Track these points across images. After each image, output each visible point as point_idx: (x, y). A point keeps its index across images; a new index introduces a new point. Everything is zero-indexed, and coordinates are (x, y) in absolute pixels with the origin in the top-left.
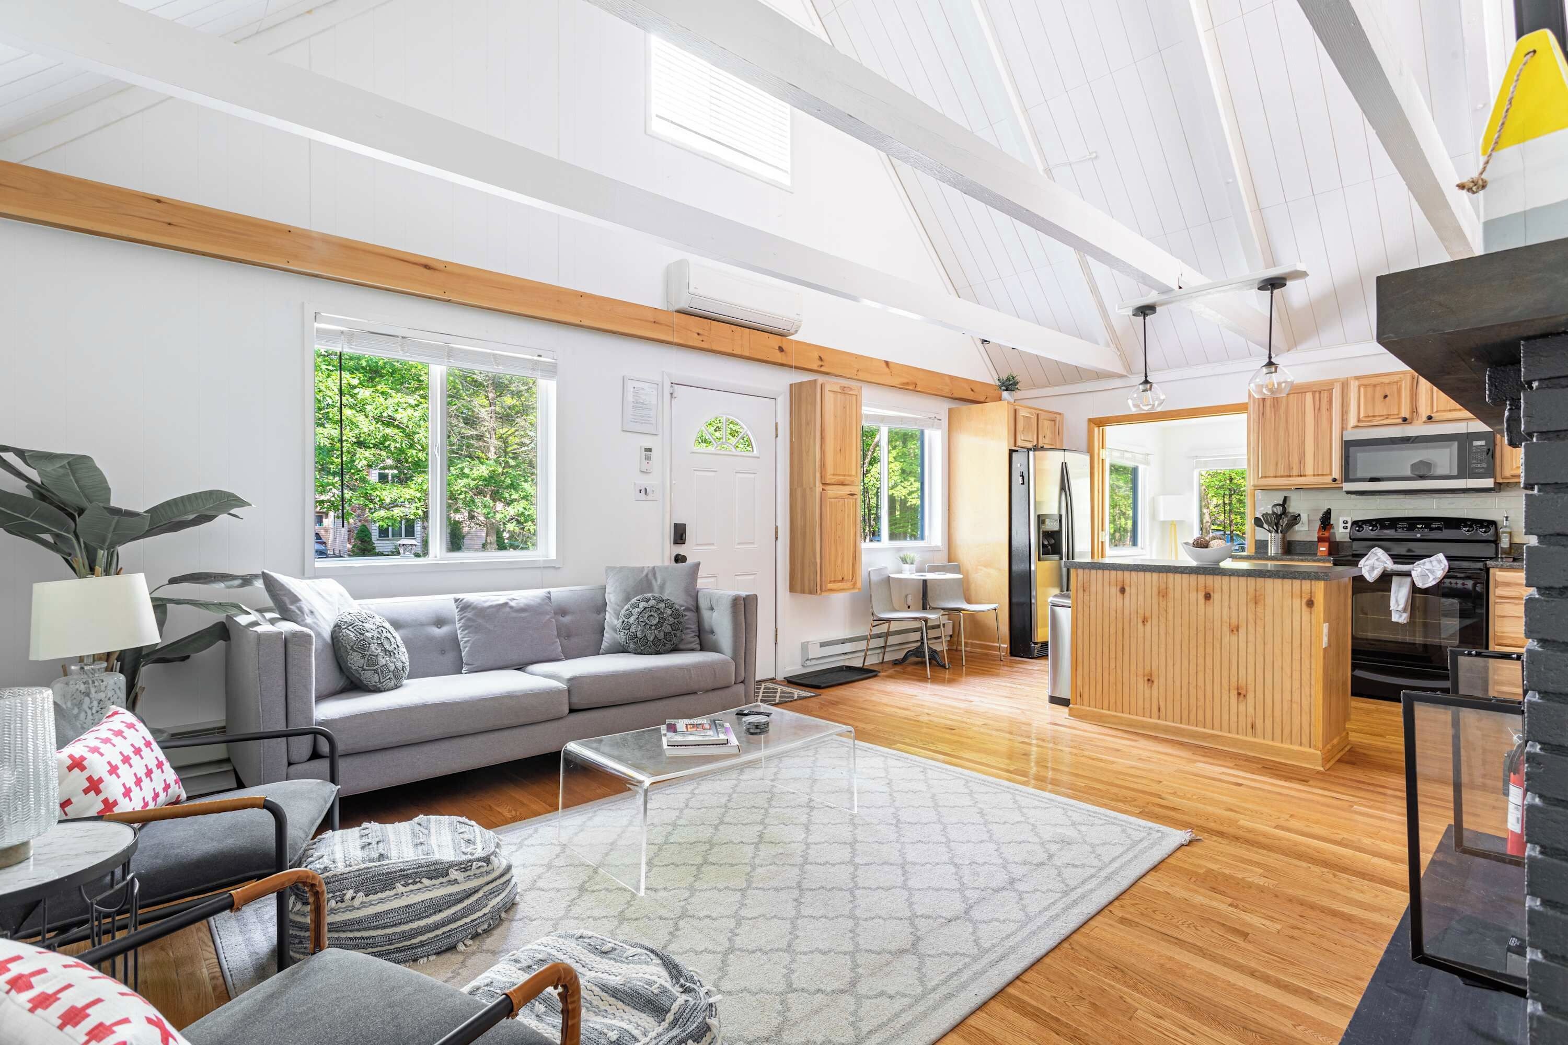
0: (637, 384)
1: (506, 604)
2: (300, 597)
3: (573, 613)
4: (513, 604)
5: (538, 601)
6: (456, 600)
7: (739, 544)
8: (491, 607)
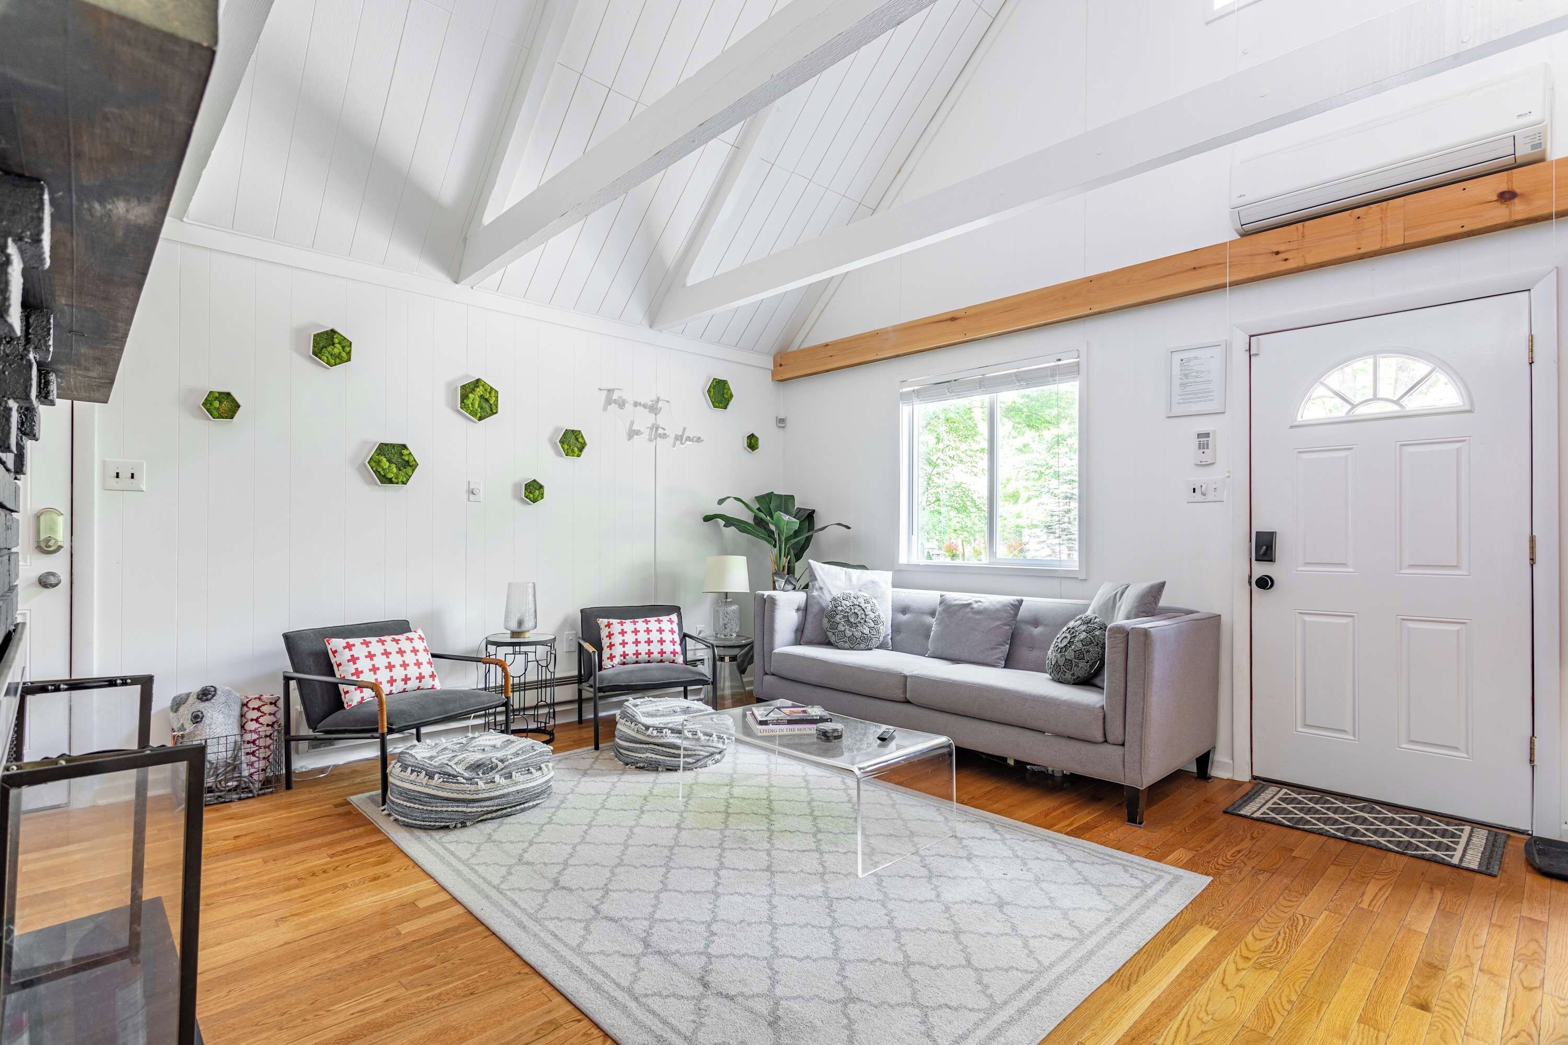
0: (1185, 355)
1: (970, 604)
2: (818, 578)
3: (1046, 625)
4: (975, 606)
5: (998, 606)
6: (941, 596)
7: (1411, 566)
8: (956, 605)
